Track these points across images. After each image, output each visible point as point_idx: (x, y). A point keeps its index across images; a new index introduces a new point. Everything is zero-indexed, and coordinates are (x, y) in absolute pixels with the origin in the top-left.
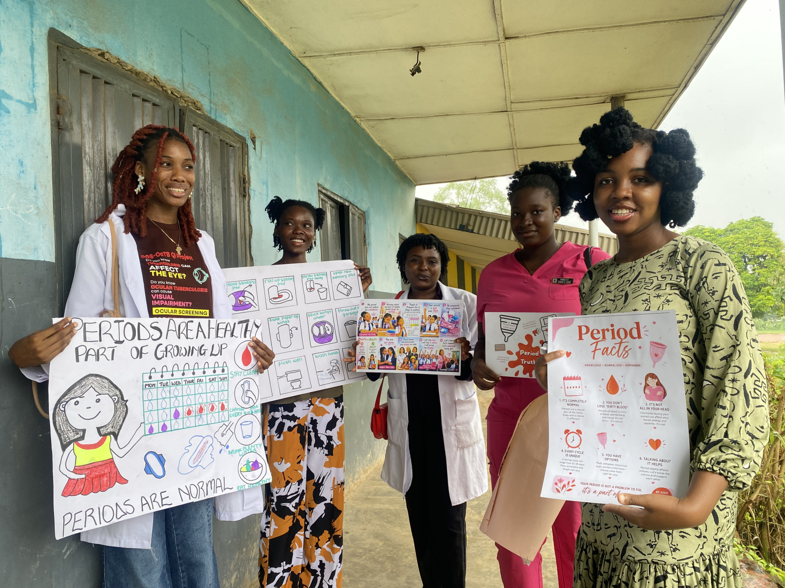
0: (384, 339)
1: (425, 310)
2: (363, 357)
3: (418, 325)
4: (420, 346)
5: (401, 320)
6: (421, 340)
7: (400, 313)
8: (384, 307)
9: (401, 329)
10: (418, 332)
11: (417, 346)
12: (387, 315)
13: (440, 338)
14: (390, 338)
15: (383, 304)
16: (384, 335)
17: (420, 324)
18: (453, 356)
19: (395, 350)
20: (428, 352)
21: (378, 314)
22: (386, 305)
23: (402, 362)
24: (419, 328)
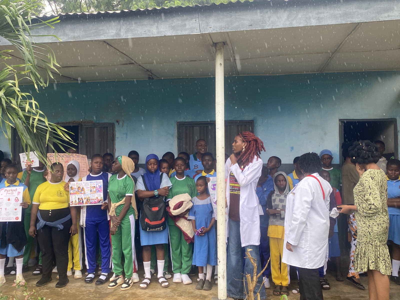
0: (79, 195)
1: (91, 184)
2: (72, 201)
3: (89, 190)
4: (90, 196)
5: (83, 188)
6: (90, 195)
7: (83, 186)
8: (77, 184)
9: (84, 191)
10: (89, 192)
11: (89, 197)
12: (79, 187)
13: (96, 194)
14: (81, 195)
15: (77, 183)
16: (79, 194)
17: (90, 190)
18: (101, 198)
19: (83, 198)
20: (93, 198)
21: (76, 187)
22: (78, 184)
23: (85, 202)
24: (90, 191)
